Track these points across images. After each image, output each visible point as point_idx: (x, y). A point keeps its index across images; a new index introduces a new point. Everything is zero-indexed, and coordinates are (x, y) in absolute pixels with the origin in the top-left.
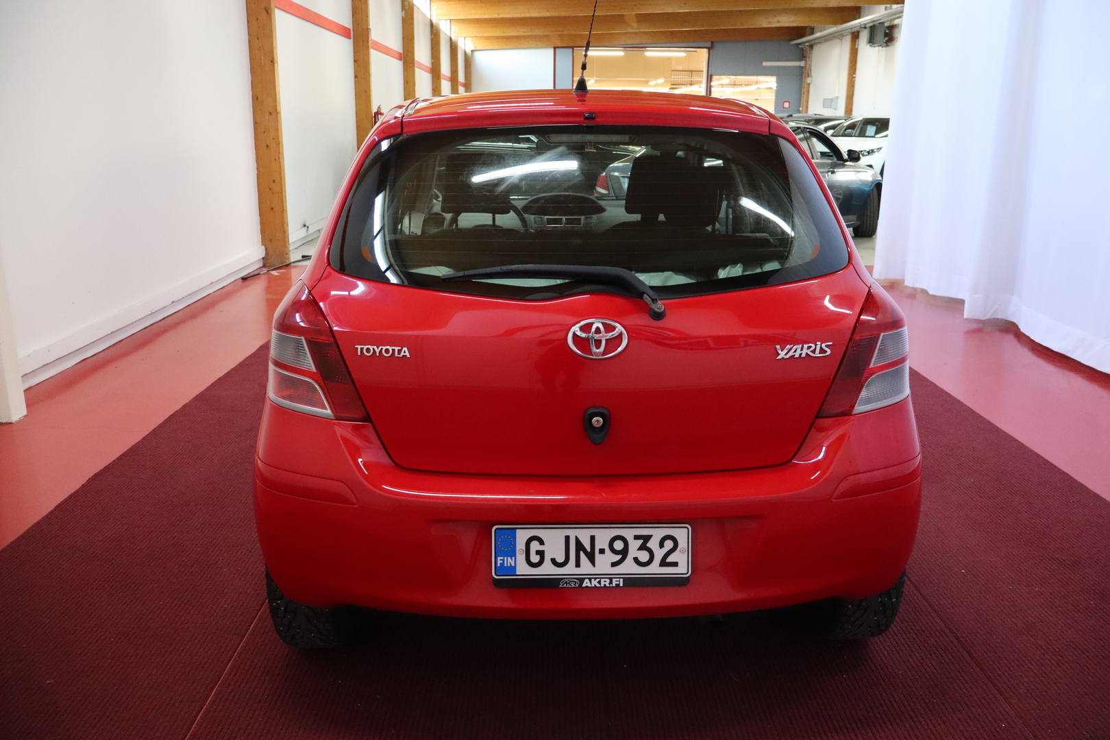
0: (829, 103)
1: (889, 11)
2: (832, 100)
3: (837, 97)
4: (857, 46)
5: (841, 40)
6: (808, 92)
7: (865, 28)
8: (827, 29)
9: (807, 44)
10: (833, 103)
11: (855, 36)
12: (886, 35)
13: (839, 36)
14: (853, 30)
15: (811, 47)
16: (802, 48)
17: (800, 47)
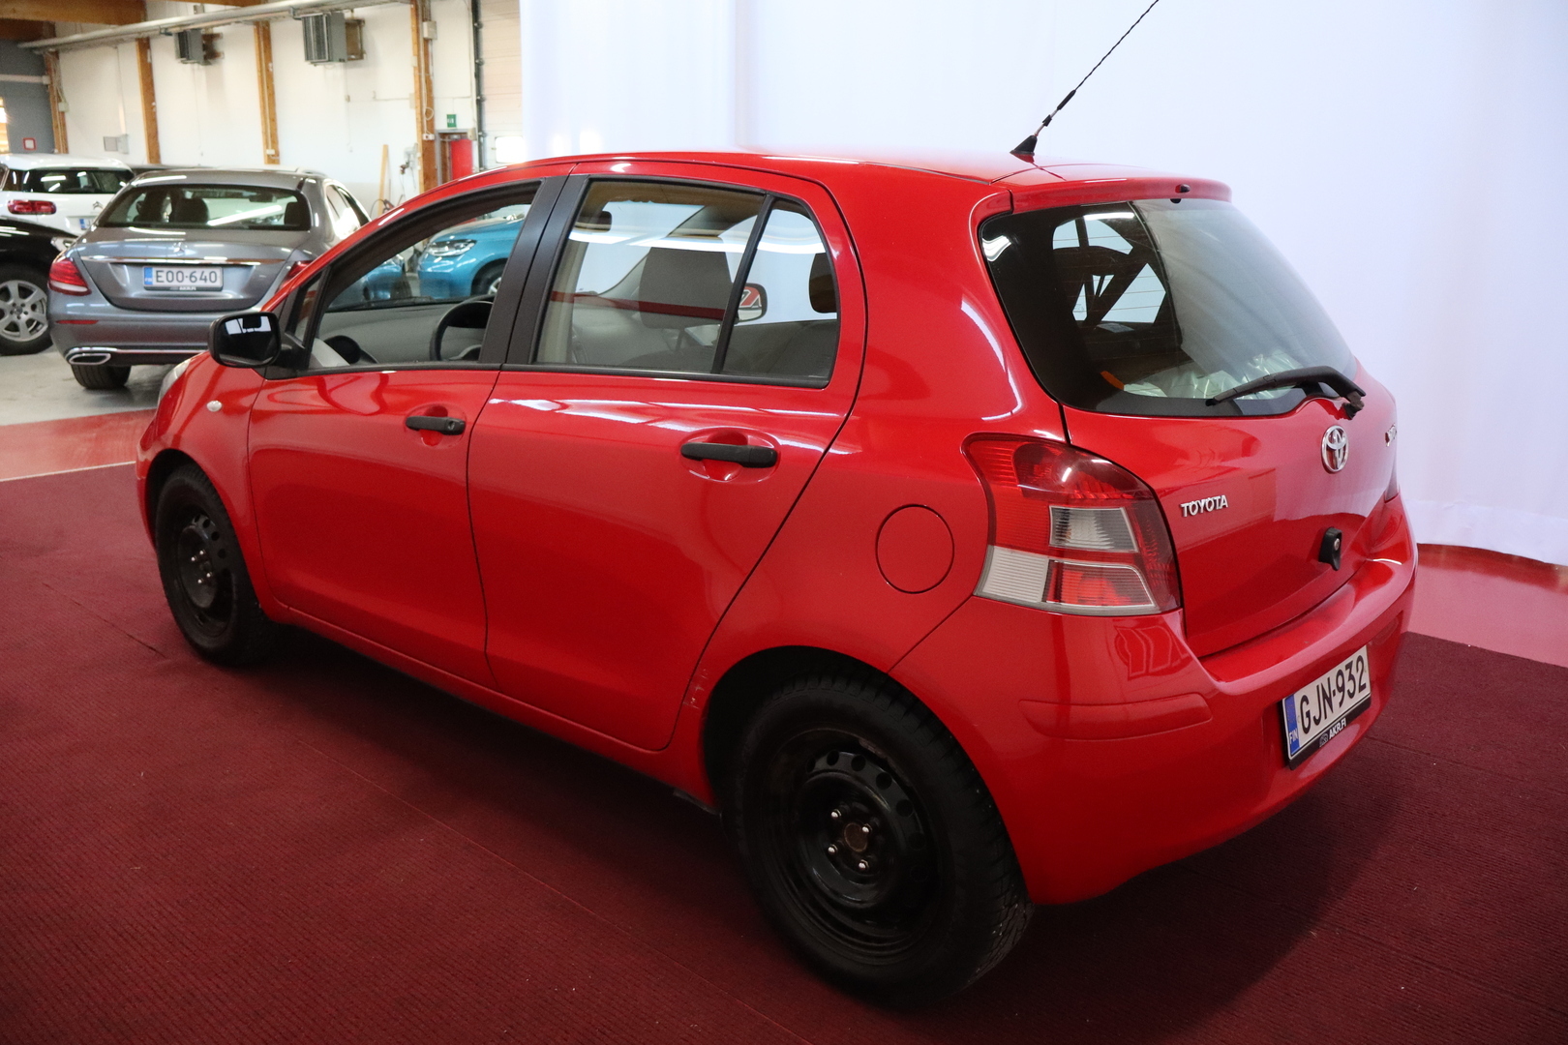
0: (113, 144)
1: (200, 16)
2: (116, 140)
3: (126, 135)
4: (149, 60)
5: (116, 48)
6: (64, 125)
7: (170, 34)
8: (89, 31)
9: (51, 50)
10: (120, 144)
11: (144, 44)
12: (205, 47)
13: (115, 42)
14: (141, 36)
15: (56, 54)
16: (41, 56)
17: (37, 53)
